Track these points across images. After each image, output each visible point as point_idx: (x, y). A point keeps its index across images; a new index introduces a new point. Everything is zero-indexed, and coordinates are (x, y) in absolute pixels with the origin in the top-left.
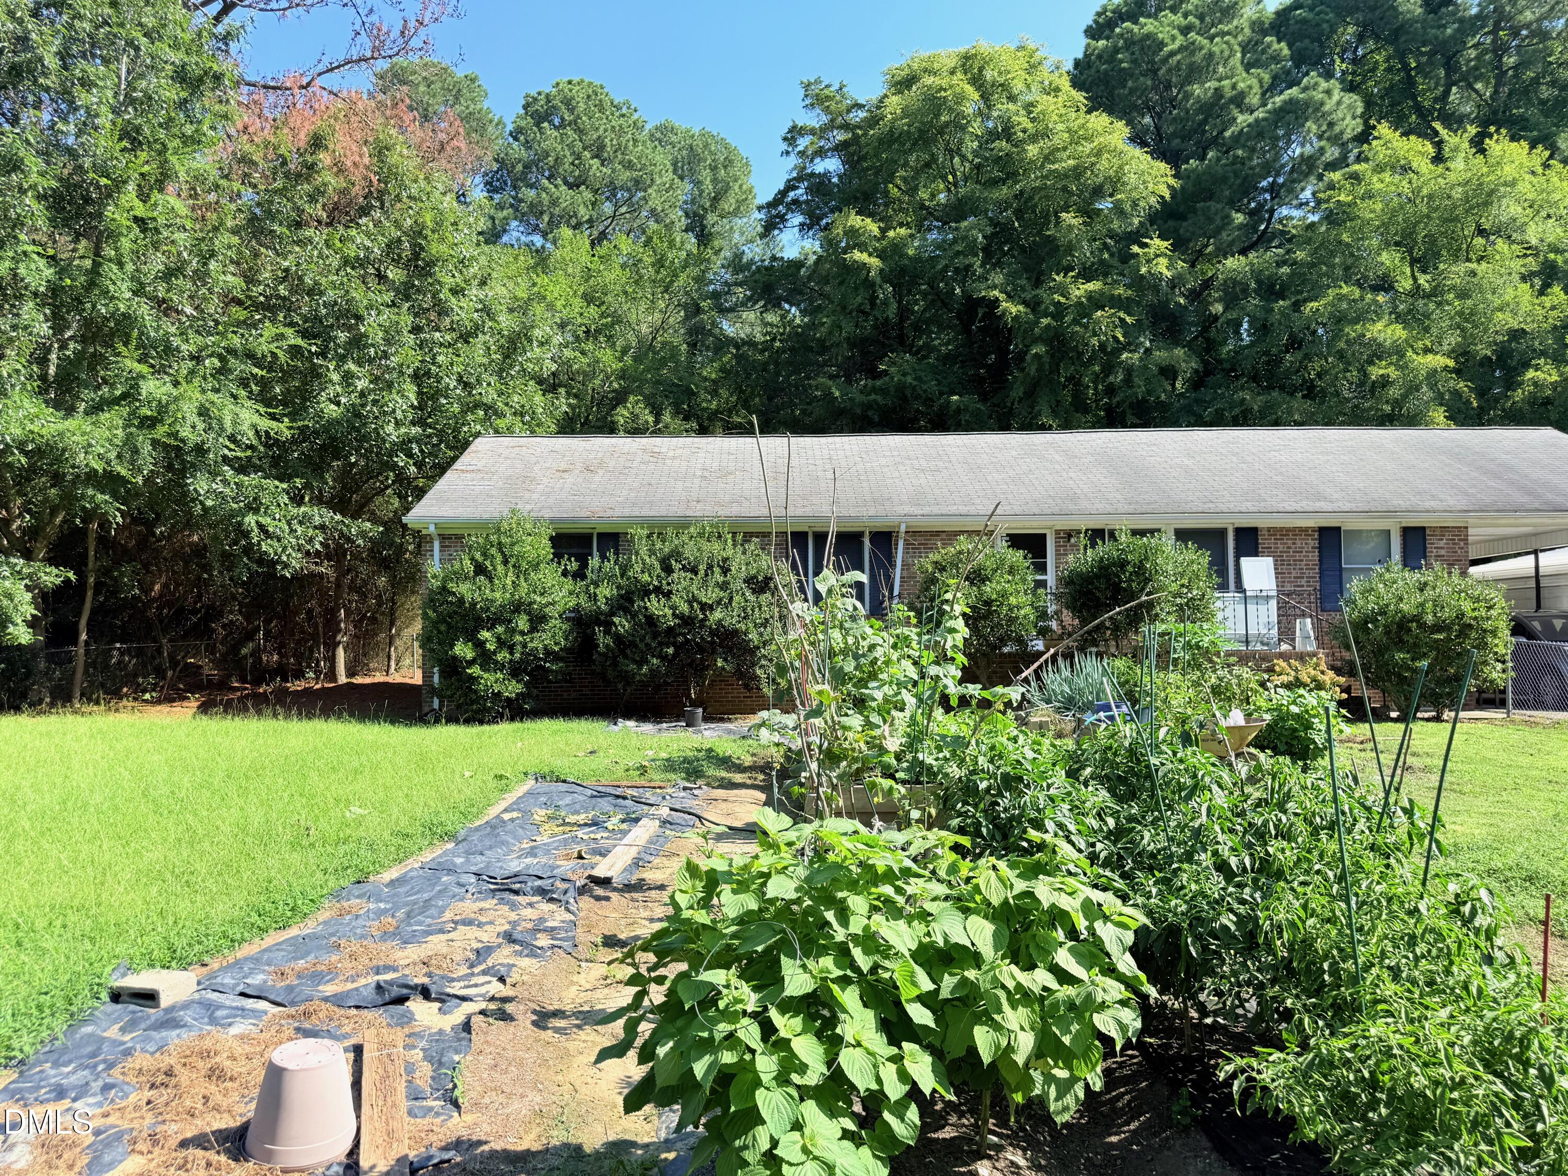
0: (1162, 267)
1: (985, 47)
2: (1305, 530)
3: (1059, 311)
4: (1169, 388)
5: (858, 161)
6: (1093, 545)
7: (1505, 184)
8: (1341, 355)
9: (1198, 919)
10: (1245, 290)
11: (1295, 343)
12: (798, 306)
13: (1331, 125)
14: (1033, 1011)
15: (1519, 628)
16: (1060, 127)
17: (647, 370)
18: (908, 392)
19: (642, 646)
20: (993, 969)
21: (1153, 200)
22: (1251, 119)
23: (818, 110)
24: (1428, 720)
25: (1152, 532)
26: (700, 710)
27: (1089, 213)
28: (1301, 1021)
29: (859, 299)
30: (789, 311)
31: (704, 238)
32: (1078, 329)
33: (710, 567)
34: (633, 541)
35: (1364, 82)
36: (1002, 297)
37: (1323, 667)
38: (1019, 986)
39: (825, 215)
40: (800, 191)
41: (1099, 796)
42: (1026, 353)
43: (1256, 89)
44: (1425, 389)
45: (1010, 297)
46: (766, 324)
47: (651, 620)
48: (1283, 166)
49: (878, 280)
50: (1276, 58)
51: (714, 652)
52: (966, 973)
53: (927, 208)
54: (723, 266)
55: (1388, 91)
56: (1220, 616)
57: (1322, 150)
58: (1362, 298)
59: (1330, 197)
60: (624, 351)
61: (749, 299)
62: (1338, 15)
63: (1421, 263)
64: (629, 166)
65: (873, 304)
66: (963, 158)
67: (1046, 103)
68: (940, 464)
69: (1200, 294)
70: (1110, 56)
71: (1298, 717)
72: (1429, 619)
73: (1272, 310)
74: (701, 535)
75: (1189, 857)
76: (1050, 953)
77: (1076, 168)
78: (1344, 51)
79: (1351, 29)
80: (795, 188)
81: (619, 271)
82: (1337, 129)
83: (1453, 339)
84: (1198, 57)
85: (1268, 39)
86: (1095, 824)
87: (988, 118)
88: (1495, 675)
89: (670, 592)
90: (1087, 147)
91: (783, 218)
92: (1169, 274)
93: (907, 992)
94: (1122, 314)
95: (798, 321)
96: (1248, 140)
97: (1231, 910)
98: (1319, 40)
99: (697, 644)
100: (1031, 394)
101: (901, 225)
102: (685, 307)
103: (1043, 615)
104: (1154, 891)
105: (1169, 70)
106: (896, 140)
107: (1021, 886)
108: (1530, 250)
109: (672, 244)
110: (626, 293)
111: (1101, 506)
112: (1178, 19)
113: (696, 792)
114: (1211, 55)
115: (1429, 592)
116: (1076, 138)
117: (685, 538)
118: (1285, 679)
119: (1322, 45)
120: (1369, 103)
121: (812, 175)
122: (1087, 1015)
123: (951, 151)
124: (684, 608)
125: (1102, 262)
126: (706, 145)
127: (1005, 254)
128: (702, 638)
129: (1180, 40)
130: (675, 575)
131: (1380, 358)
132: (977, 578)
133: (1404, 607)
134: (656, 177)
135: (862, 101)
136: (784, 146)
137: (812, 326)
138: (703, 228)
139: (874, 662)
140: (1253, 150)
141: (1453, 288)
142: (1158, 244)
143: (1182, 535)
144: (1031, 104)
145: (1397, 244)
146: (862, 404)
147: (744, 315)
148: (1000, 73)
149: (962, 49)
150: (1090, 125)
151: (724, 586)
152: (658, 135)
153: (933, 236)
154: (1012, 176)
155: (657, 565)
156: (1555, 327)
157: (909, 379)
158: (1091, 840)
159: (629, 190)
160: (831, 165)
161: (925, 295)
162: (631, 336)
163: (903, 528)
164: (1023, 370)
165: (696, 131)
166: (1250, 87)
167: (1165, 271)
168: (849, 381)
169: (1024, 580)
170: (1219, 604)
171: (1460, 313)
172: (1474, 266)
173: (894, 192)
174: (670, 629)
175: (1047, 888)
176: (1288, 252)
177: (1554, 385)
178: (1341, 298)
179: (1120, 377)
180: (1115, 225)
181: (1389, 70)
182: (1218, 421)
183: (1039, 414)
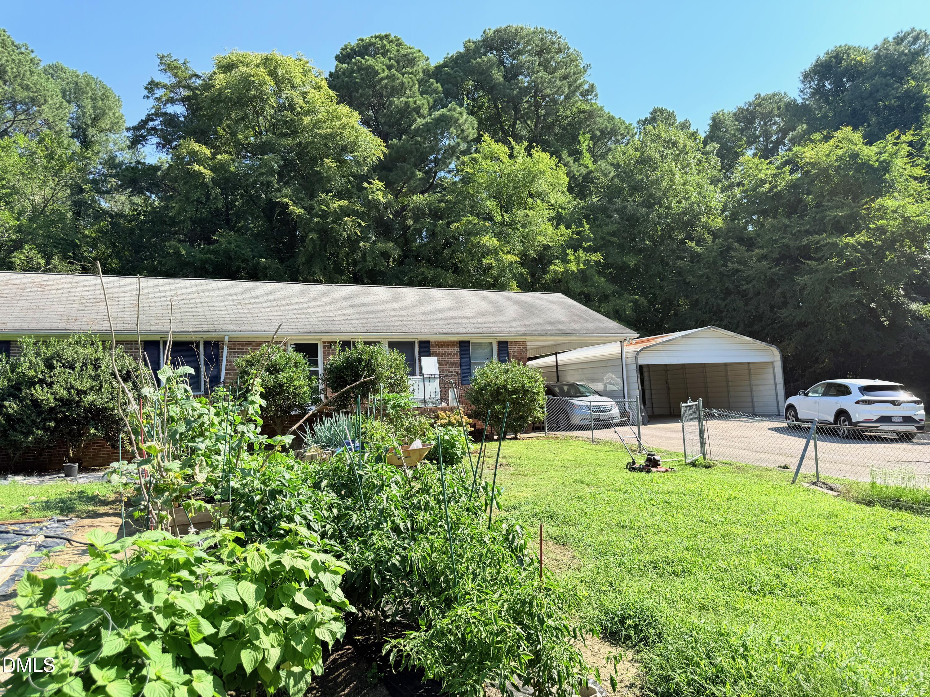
0: (380, 196)
1: (277, 55)
2: (453, 342)
3: (324, 215)
4: (385, 264)
5: (197, 110)
6: (344, 350)
7: (540, 173)
8: (469, 251)
9: (381, 562)
10: (423, 214)
11: (448, 244)
12: (156, 194)
13: (462, 131)
14: (280, 634)
15: (549, 391)
16: (322, 109)
17: (40, 228)
18: (232, 255)
19: (28, 422)
20: (254, 612)
21: (374, 158)
22: (424, 121)
23: (169, 74)
24: (511, 439)
25: (375, 343)
26: (76, 465)
27: (340, 161)
28: (428, 611)
29: (198, 194)
30: (150, 197)
31: (86, 143)
32: (335, 226)
33: (85, 365)
34: (21, 347)
35: (477, 111)
36: (290, 203)
37: (462, 414)
38: (270, 621)
39: (174, 140)
40: (157, 123)
41: (330, 497)
42: (306, 237)
43: (426, 106)
44: (508, 271)
45: (295, 203)
46: (133, 204)
47: (36, 403)
48: (441, 149)
49: (211, 184)
50: (435, 91)
51: (88, 423)
52: (237, 618)
53: (242, 144)
54: (101, 164)
55: (488, 118)
56: (411, 389)
57: (458, 144)
58: (479, 223)
59: (463, 169)
60: (21, 214)
61: (121, 186)
62: (465, 74)
63: (506, 208)
64: (27, 88)
65: (208, 199)
66: (264, 117)
67: (313, 93)
68: (252, 300)
69: (401, 213)
70: (349, 73)
71: (448, 442)
72: (510, 387)
73: (436, 225)
74: (78, 343)
75: (377, 526)
76: (290, 596)
77: (331, 134)
78: (468, 93)
79: (471, 83)
80: (153, 120)
81: (17, 158)
82: (465, 134)
83: (519, 248)
84: (397, 83)
85: (432, 80)
86: (326, 514)
87: (280, 97)
88: (539, 415)
89: (52, 383)
90: (338, 123)
91: (144, 138)
92: (383, 201)
93: (195, 637)
94: (359, 220)
95: (156, 204)
96: (423, 132)
97: (398, 554)
98: (456, 86)
99: (74, 418)
100: (309, 261)
101: (226, 152)
102: (71, 187)
103: (315, 391)
104: (357, 549)
105: (381, 87)
106: (222, 101)
107: (274, 558)
108: (551, 206)
109: (60, 145)
110: (23, 174)
111: (348, 328)
112: (386, 60)
113: (67, 523)
114: (403, 83)
115: (510, 374)
116: (332, 117)
117: (64, 344)
118: (443, 421)
119: (457, 88)
120: (480, 123)
121: (165, 114)
122: (312, 630)
123: (257, 112)
124: (64, 394)
125: (348, 189)
126: (88, 84)
127: (291, 178)
128: (78, 414)
129: (386, 73)
130: (56, 371)
131: (487, 255)
132: (273, 369)
133: (499, 382)
134: (49, 99)
135: (199, 73)
136: (146, 93)
137: (166, 207)
138: (86, 137)
139: (202, 424)
140: (425, 138)
141: (519, 221)
142: (377, 183)
143: (392, 345)
144: (305, 93)
145: (494, 197)
146: (201, 260)
147: (117, 197)
148: (287, 72)
149: (265, 54)
150: (339, 111)
151: (95, 378)
152: (51, 71)
153: (246, 162)
154: (294, 133)
155: (42, 364)
156: (562, 245)
157: (233, 246)
158: (323, 524)
159: (26, 104)
160: (179, 109)
161: (242, 196)
162: (26, 203)
163: (227, 339)
164: (304, 247)
165: (80, 73)
166: (423, 104)
167: (382, 199)
168: (192, 245)
169: (303, 371)
170: (410, 382)
171: (522, 235)
172: (528, 212)
173: (221, 132)
174: (52, 409)
175: (290, 557)
176: (444, 195)
177: (562, 273)
178: (469, 222)
179: (360, 255)
180: (355, 169)
181: (489, 107)
182: (411, 283)
183: (315, 273)
